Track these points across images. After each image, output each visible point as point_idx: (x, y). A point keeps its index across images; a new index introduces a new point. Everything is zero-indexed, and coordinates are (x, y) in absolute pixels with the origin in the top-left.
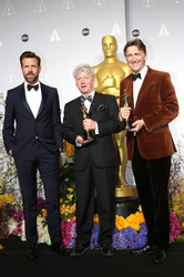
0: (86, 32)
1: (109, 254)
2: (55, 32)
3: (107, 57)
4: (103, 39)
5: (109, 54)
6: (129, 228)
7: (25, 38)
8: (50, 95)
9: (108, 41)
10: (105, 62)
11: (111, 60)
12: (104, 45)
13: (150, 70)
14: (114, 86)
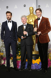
0: (25, 6)
1: (30, 71)
2: (16, 6)
3: (31, 13)
4: (30, 8)
5: (31, 12)
6: (36, 63)
7: (7, 7)
8: (14, 24)
9: (31, 9)
10: (30, 15)
11: (32, 14)
12: (30, 9)
13: (43, 17)
14: (33, 22)
